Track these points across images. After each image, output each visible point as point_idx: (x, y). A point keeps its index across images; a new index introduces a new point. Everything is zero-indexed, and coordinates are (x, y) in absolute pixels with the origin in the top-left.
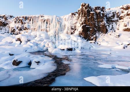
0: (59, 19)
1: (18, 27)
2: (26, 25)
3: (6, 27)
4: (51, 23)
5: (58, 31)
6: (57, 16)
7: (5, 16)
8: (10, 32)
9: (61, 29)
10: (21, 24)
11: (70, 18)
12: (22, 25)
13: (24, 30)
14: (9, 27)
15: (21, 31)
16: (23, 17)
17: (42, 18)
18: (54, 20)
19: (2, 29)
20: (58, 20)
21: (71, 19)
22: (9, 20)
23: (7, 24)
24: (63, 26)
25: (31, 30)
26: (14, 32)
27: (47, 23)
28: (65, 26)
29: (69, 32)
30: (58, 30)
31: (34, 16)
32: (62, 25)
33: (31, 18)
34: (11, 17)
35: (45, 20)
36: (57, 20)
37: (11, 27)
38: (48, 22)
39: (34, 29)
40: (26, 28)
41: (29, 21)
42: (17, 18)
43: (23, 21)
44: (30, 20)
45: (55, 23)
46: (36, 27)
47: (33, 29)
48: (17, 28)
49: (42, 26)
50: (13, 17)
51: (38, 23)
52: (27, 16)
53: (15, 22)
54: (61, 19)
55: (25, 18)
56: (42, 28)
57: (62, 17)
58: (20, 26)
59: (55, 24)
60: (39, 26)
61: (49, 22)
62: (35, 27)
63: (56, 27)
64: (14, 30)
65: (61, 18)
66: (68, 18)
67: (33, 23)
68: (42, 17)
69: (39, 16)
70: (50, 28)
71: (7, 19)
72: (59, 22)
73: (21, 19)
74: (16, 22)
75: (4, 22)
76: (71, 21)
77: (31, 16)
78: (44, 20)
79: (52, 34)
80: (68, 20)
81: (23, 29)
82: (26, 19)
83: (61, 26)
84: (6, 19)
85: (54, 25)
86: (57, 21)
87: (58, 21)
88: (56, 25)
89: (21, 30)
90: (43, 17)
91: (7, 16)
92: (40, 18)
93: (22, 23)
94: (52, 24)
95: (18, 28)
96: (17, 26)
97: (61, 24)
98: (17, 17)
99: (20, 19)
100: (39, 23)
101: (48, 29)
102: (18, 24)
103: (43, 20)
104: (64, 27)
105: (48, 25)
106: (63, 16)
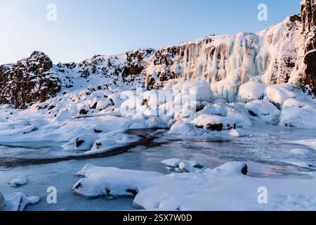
0: (249, 41)
1: (159, 73)
2: (173, 68)
3: (140, 76)
4: (229, 54)
5: (245, 76)
6: (245, 34)
7: (138, 52)
8: (146, 85)
9: (256, 67)
10: (164, 65)
11: (285, 34)
12: (167, 69)
13: (171, 78)
14: (145, 75)
15: (165, 82)
16: (169, 49)
17: (209, 45)
18: (237, 45)
19: (133, 80)
20: (249, 44)
21: (288, 35)
22: (145, 60)
23: (142, 68)
24: (261, 58)
25: (183, 78)
26: (153, 84)
27: (219, 56)
28: (267, 58)
29: (278, 74)
30: (247, 72)
31: (190, 43)
32: (257, 57)
33: (184, 49)
34: (149, 52)
35: (214, 49)
36: (244, 44)
37: (147, 74)
38: (221, 54)
39: (191, 74)
40: (173, 73)
41: (180, 56)
42: (158, 54)
43: (167, 59)
44: (183, 54)
45: (240, 52)
46: (194, 70)
47: (188, 76)
48: (158, 76)
49: (206, 66)
50: (152, 52)
51: (198, 58)
52: (177, 45)
53: (155, 62)
54: (256, 39)
55: (173, 51)
56: (207, 72)
57: (260, 34)
58: (163, 71)
59: (238, 57)
60: (201, 67)
61: (224, 53)
62: (191, 70)
63: (240, 65)
64: (153, 79)
65: (257, 37)
66: (279, 34)
67: (188, 61)
68: (207, 42)
69: (202, 40)
70: (227, 68)
71: (142, 59)
72: (251, 49)
73: (165, 53)
74: (157, 62)
75: (137, 65)
76: (288, 40)
77: (185, 44)
78: (212, 48)
79: (228, 83)
80: (276, 40)
81: (168, 77)
82: (175, 54)
83: (255, 59)
84: (140, 58)
85: (235, 59)
86: (244, 47)
87: (247, 47)
88: (242, 59)
89: (164, 79)
90: (211, 41)
91: (142, 52)
92: (205, 46)
93: (167, 64)
94: (231, 59)
95: (160, 76)
96: (157, 71)
97: (256, 54)
98: (158, 52)
99: (163, 54)
100: (202, 59)
101: (221, 72)
102: (160, 66)
103: (210, 51)
104: (263, 63)
105: (222, 60)
106: (264, 31)
